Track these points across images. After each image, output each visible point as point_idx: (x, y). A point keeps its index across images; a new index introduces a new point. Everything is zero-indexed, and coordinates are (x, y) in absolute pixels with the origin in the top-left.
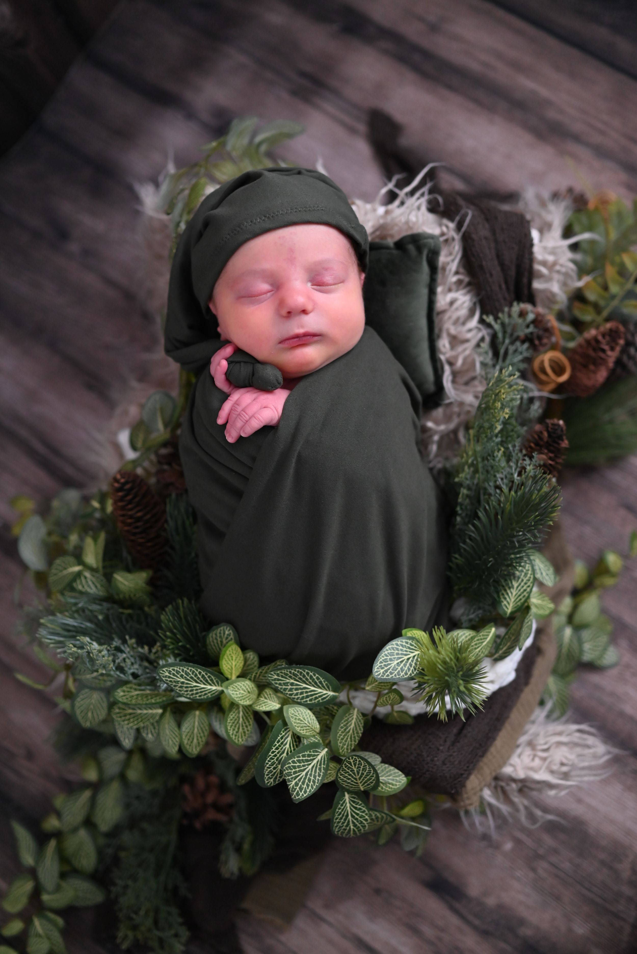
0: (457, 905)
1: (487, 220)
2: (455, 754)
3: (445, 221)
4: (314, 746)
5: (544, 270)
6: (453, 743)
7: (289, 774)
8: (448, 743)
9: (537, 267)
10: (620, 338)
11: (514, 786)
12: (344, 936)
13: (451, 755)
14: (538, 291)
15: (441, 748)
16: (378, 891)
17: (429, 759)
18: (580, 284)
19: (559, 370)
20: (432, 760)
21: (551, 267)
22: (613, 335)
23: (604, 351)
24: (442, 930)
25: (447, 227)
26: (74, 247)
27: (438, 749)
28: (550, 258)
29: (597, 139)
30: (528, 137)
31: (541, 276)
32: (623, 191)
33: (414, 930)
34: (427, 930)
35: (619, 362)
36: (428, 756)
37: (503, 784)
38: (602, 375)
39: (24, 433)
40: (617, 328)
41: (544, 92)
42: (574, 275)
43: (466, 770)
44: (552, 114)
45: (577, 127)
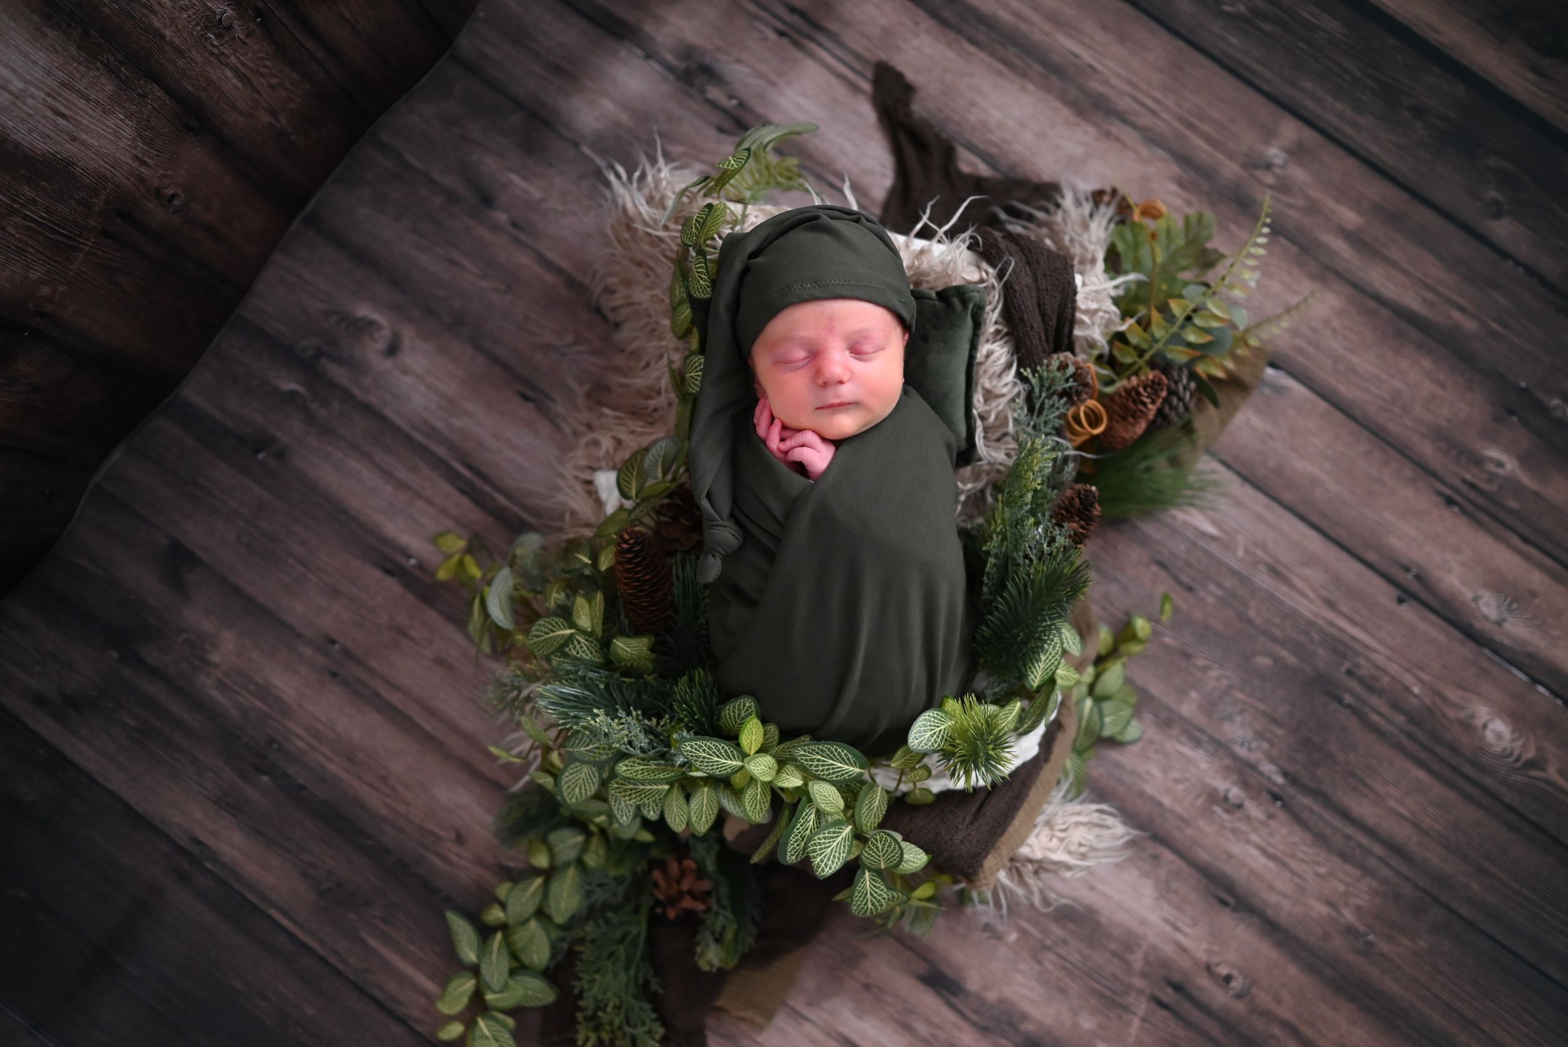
0: (953, 1000)
1: (1028, 263)
2: (973, 833)
3: (984, 265)
4: (838, 823)
5: (1085, 318)
6: (972, 823)
7: (814, 851)
8: (967, 822)
9: (1079, 315)
10: (1162, 390)
11: (1030, 867)
12: (829, 1035)
13: (969, 834)
14: (1078, 337)
15: (960, 826)
16: (867, 987)
17: (947, 837)
18: (1123, 328)
19: (1094, 420)
20: (951, 839)
21: (1092, 313)
22: (1154, 387)
23: (1144, 404)
24: (937, 1027)
25: (987, 273)
26: (502, 217)
27: (957, 828)
28: (1094, 306)
29: (1147, 120)
30: (1066, 112)
31: (1083, 322)
32: (1173, 187)
33: (907, 1028)
34: (922, 1028)
35: (1160, 411)
36: (946, 835)
37: (1018, 865)
38: (1141, 427)
39: (441, 451)
40: (1160, 379)
41: (1087, 56)
42: (1117, 319)
43: (984, 850)
44: (1095, 85)
45: (1125, 104)
